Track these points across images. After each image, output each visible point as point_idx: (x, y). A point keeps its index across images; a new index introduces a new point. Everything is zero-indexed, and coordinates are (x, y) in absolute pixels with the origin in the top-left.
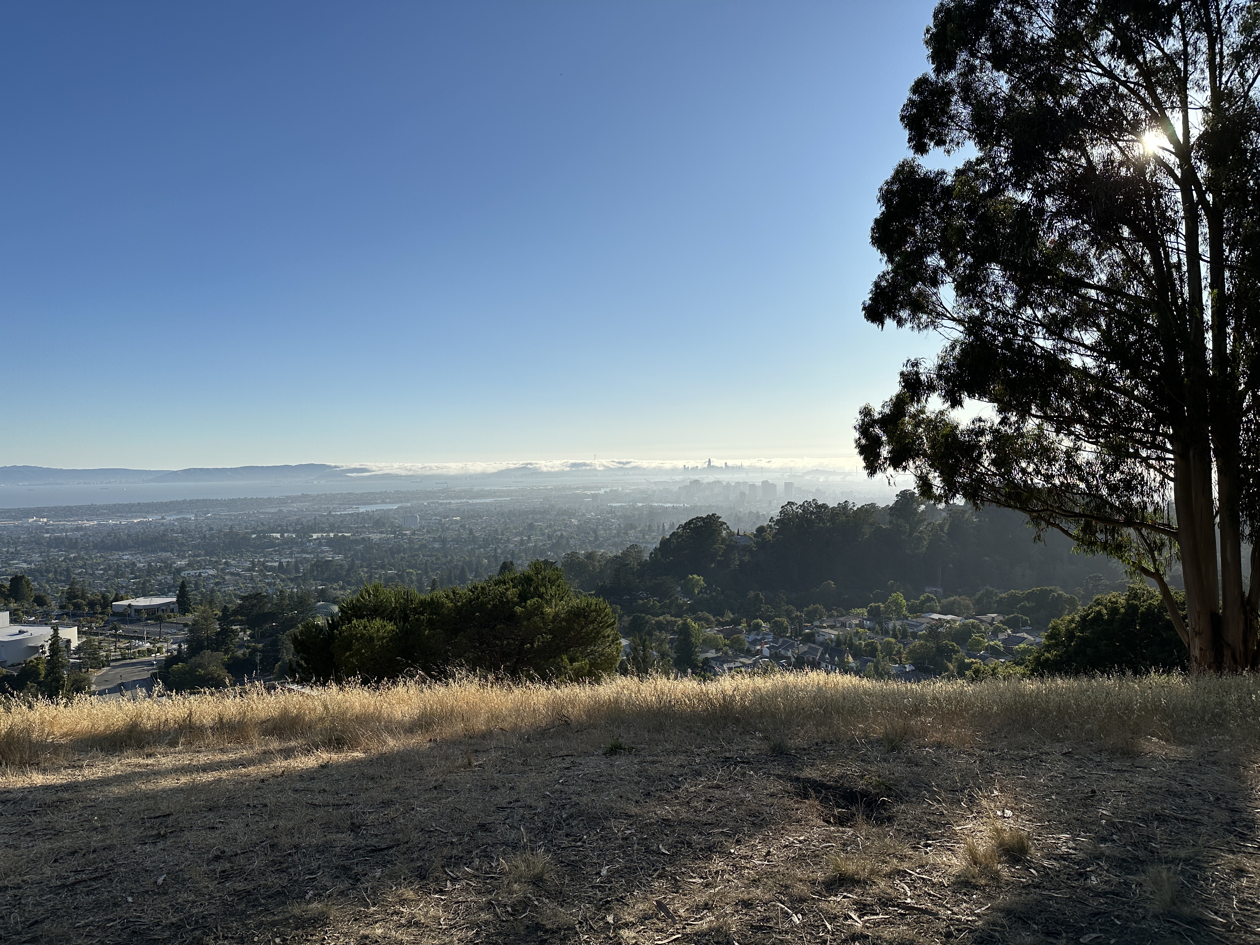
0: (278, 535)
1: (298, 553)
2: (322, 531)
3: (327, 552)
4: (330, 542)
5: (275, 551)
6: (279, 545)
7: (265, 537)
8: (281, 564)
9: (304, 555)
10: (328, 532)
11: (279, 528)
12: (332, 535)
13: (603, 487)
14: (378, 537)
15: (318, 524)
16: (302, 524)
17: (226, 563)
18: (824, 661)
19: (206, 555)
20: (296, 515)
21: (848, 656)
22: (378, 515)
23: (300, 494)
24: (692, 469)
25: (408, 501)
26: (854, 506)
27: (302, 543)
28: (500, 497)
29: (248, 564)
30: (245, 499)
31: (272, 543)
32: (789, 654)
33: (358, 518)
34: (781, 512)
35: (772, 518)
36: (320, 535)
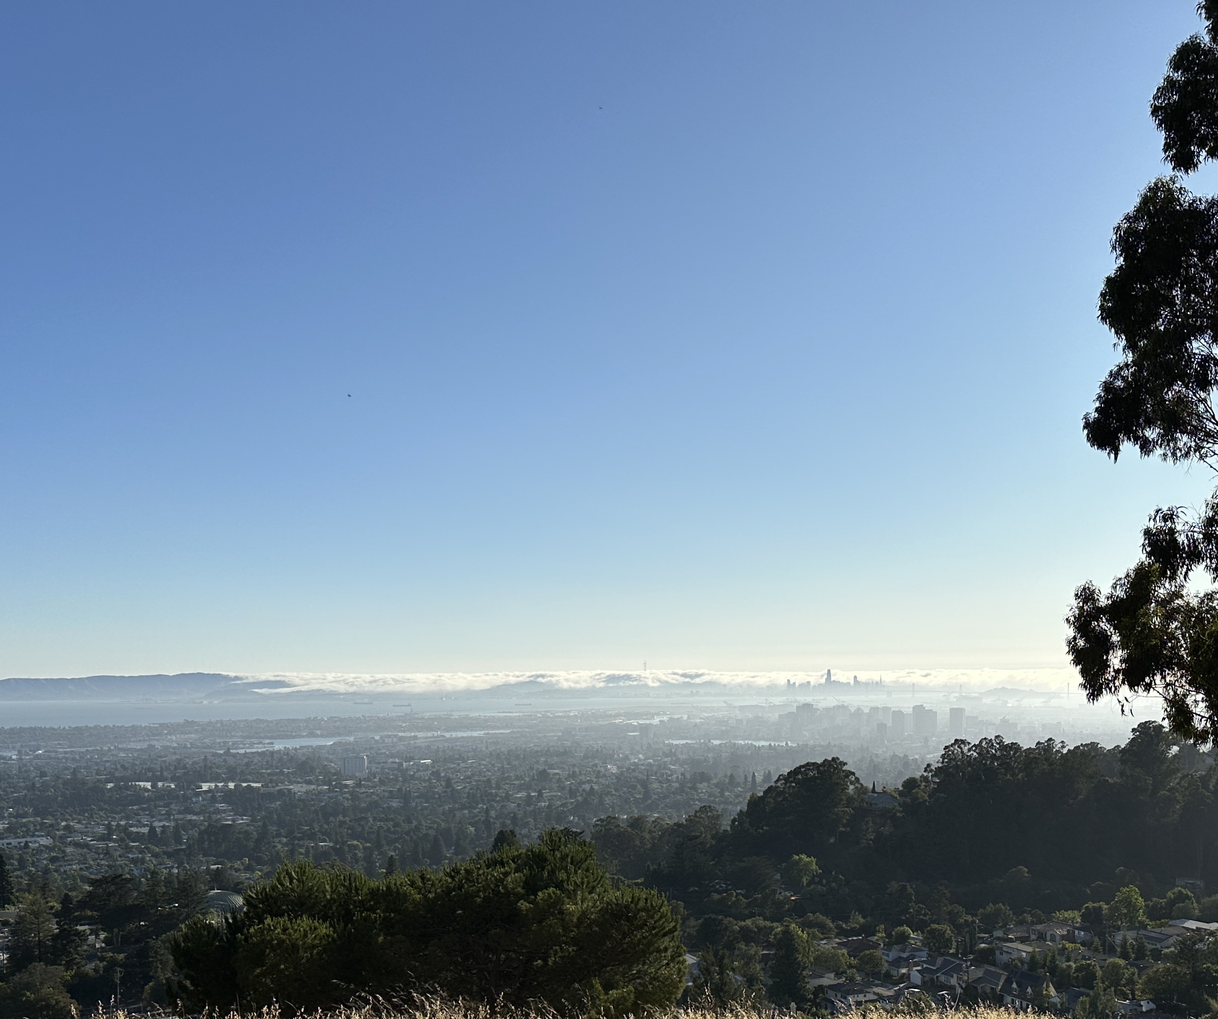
0: (148, 785)
1: (180, 813)
2: (216, 778)
3: (224, 811)
4: (228, 796)
5: (144, 809)
6: (149, 800)
7: (127, 788)
8: (152, 829)
9: (189, 817)
10: (226, 781)
11: (150, 774)
12: (231, 785)
13: (658, 714)
14: (304, 790)
15: (211, 768)
16: (185, 767)
17: (67, 828)
18: (1010, 994)
19: (36, 814)
20: (175, 753)
21: (1048, 986)
22: (303, 754)
23: (181, 721)
24: (801, 685)
25: (350, 733)
26: (1063, 747)
27: (186, 798)
28: (493, 728)
29: (101, 830)
30: (96, 727)
31: (139, 797)
32: (953, 981)
33: (272, 758)
34: (943, 756)
35: (929, 765)
36: (213, 785)
